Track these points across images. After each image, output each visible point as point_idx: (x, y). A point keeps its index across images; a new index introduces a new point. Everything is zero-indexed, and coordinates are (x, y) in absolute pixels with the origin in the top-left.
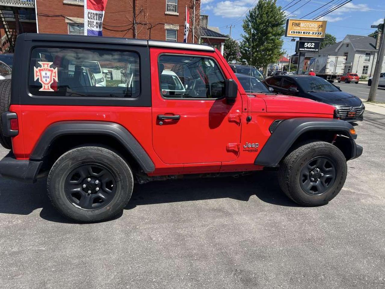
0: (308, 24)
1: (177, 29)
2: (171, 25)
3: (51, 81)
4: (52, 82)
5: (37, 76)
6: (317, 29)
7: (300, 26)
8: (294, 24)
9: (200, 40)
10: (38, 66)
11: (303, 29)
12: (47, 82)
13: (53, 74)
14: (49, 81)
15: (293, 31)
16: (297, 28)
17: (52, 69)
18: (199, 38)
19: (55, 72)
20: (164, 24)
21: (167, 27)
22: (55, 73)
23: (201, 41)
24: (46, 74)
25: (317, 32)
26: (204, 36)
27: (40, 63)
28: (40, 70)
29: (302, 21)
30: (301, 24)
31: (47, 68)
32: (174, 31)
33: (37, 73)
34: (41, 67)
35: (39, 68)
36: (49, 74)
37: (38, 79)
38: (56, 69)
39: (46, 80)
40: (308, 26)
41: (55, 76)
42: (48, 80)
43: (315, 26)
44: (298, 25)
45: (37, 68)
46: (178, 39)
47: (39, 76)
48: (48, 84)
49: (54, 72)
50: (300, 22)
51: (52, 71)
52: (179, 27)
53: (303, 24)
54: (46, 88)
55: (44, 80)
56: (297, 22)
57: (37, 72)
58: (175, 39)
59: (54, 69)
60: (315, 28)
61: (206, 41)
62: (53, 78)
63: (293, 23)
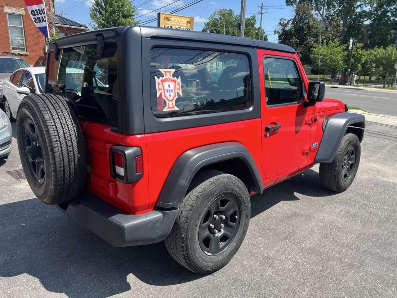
0: (178, 19)
1: (22, 14)
2: (13, 9)
3: (175, 96)
4: (177, 97)
5: (159, 89)
6: (186, 25)
7: (171, 21)
8: (166, 18)
9: (54, 29)
10: (160, 75)
11: (174, 24)
12: (171, 98)
13: (177, 87)
14: (174, 96)
15: (165, 25)
16: (169, 23)
17: (175, 78)
18: (53, 26)
19: (179, 82)
20: (3, 7)
21: (7, 10)
22: (178, 84)
23: (56, 30)
24: (169, 86)
25: (186, 28)
26: (58, 24)
27: (162, 70)
28: (162, 81)
29: (173, 16)
30: (172, 19)
31: (169, 77)
32: (19, 16)
33: (160, 86)
34: (163, 76)
35: (161, 78)
36: (172, 85)
37: (161, 95)
38: (179, 78)
39: (170, 95)
40: (178, 21)
41: (179, 89)
42: (172, 94)
43: (184, 21)
44: (169, 19)
45: (158, 78)
46: (25, 26)
47: (161, 89)
48: (172, 100)
49: (177, 82)
50: (171, 16)
51: (175, 81)
52: (24, 11)
53: (174, 18)
54: (170, 107)
55: (167, 94)
56: (168, 16)
57: (159, 84)
58: (21, 27)
59: (178, 78)
60: (184, 24)
61: (61, 31)
62: (177, 91)
63: (164, 17)
